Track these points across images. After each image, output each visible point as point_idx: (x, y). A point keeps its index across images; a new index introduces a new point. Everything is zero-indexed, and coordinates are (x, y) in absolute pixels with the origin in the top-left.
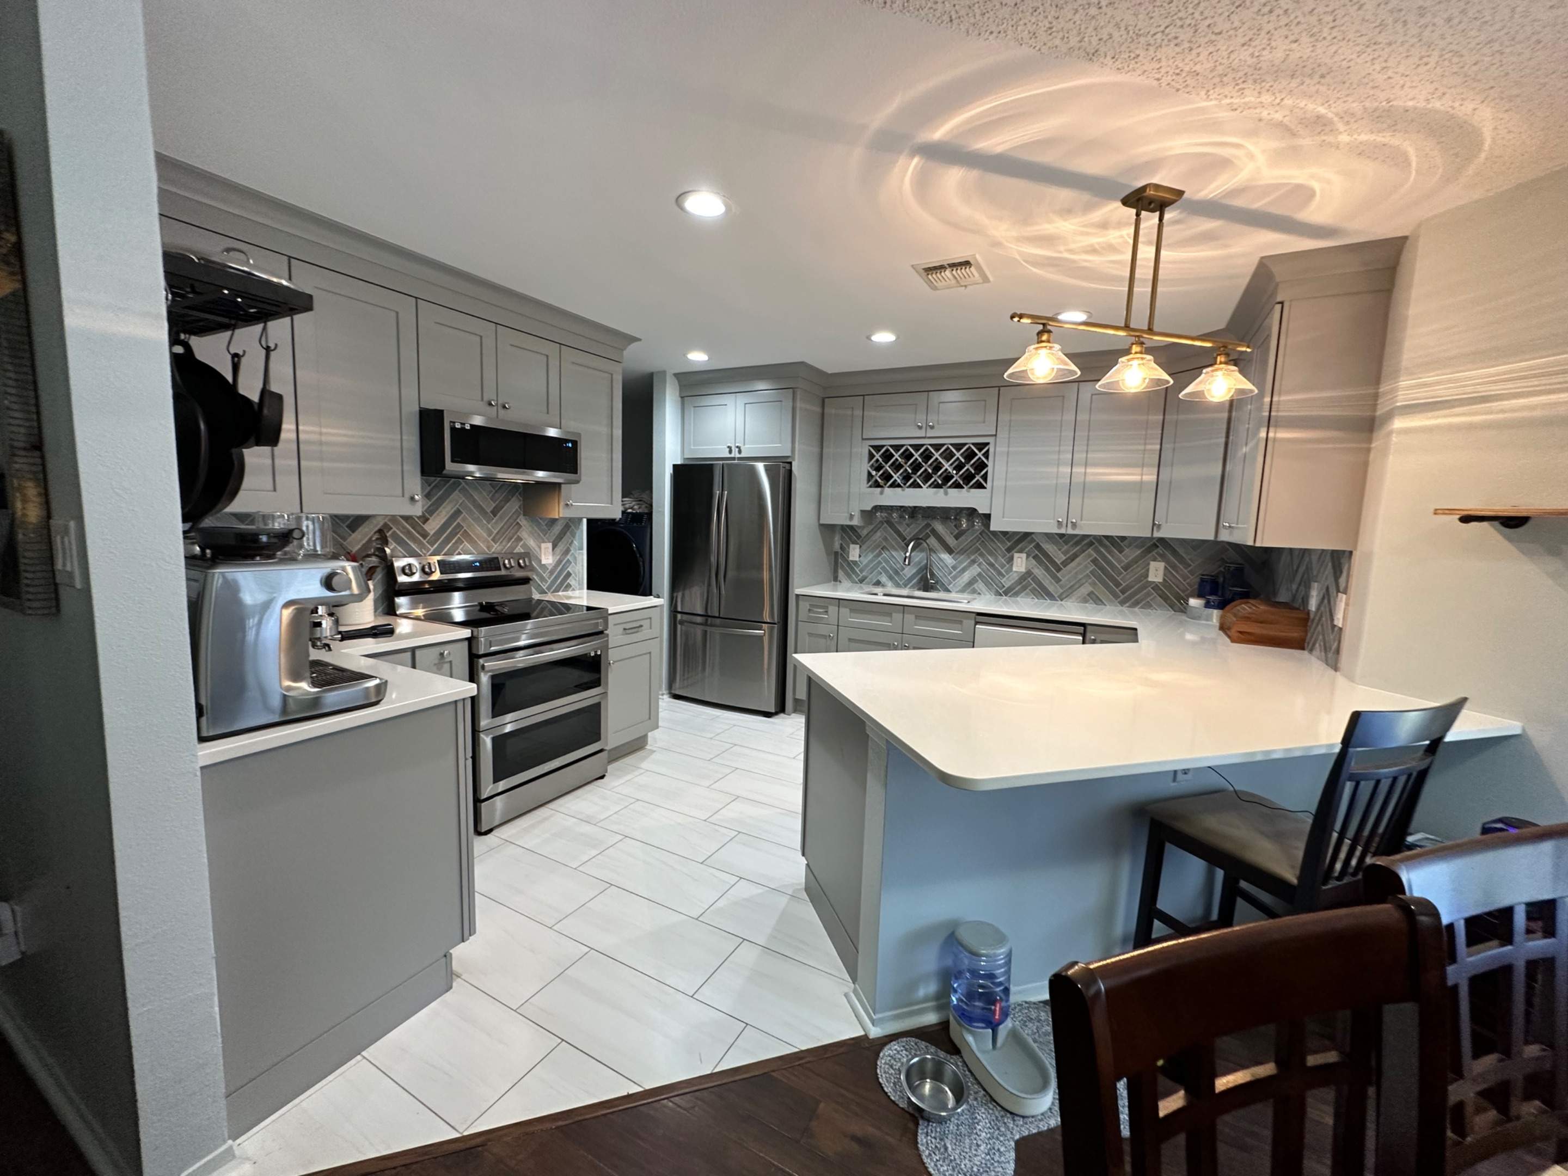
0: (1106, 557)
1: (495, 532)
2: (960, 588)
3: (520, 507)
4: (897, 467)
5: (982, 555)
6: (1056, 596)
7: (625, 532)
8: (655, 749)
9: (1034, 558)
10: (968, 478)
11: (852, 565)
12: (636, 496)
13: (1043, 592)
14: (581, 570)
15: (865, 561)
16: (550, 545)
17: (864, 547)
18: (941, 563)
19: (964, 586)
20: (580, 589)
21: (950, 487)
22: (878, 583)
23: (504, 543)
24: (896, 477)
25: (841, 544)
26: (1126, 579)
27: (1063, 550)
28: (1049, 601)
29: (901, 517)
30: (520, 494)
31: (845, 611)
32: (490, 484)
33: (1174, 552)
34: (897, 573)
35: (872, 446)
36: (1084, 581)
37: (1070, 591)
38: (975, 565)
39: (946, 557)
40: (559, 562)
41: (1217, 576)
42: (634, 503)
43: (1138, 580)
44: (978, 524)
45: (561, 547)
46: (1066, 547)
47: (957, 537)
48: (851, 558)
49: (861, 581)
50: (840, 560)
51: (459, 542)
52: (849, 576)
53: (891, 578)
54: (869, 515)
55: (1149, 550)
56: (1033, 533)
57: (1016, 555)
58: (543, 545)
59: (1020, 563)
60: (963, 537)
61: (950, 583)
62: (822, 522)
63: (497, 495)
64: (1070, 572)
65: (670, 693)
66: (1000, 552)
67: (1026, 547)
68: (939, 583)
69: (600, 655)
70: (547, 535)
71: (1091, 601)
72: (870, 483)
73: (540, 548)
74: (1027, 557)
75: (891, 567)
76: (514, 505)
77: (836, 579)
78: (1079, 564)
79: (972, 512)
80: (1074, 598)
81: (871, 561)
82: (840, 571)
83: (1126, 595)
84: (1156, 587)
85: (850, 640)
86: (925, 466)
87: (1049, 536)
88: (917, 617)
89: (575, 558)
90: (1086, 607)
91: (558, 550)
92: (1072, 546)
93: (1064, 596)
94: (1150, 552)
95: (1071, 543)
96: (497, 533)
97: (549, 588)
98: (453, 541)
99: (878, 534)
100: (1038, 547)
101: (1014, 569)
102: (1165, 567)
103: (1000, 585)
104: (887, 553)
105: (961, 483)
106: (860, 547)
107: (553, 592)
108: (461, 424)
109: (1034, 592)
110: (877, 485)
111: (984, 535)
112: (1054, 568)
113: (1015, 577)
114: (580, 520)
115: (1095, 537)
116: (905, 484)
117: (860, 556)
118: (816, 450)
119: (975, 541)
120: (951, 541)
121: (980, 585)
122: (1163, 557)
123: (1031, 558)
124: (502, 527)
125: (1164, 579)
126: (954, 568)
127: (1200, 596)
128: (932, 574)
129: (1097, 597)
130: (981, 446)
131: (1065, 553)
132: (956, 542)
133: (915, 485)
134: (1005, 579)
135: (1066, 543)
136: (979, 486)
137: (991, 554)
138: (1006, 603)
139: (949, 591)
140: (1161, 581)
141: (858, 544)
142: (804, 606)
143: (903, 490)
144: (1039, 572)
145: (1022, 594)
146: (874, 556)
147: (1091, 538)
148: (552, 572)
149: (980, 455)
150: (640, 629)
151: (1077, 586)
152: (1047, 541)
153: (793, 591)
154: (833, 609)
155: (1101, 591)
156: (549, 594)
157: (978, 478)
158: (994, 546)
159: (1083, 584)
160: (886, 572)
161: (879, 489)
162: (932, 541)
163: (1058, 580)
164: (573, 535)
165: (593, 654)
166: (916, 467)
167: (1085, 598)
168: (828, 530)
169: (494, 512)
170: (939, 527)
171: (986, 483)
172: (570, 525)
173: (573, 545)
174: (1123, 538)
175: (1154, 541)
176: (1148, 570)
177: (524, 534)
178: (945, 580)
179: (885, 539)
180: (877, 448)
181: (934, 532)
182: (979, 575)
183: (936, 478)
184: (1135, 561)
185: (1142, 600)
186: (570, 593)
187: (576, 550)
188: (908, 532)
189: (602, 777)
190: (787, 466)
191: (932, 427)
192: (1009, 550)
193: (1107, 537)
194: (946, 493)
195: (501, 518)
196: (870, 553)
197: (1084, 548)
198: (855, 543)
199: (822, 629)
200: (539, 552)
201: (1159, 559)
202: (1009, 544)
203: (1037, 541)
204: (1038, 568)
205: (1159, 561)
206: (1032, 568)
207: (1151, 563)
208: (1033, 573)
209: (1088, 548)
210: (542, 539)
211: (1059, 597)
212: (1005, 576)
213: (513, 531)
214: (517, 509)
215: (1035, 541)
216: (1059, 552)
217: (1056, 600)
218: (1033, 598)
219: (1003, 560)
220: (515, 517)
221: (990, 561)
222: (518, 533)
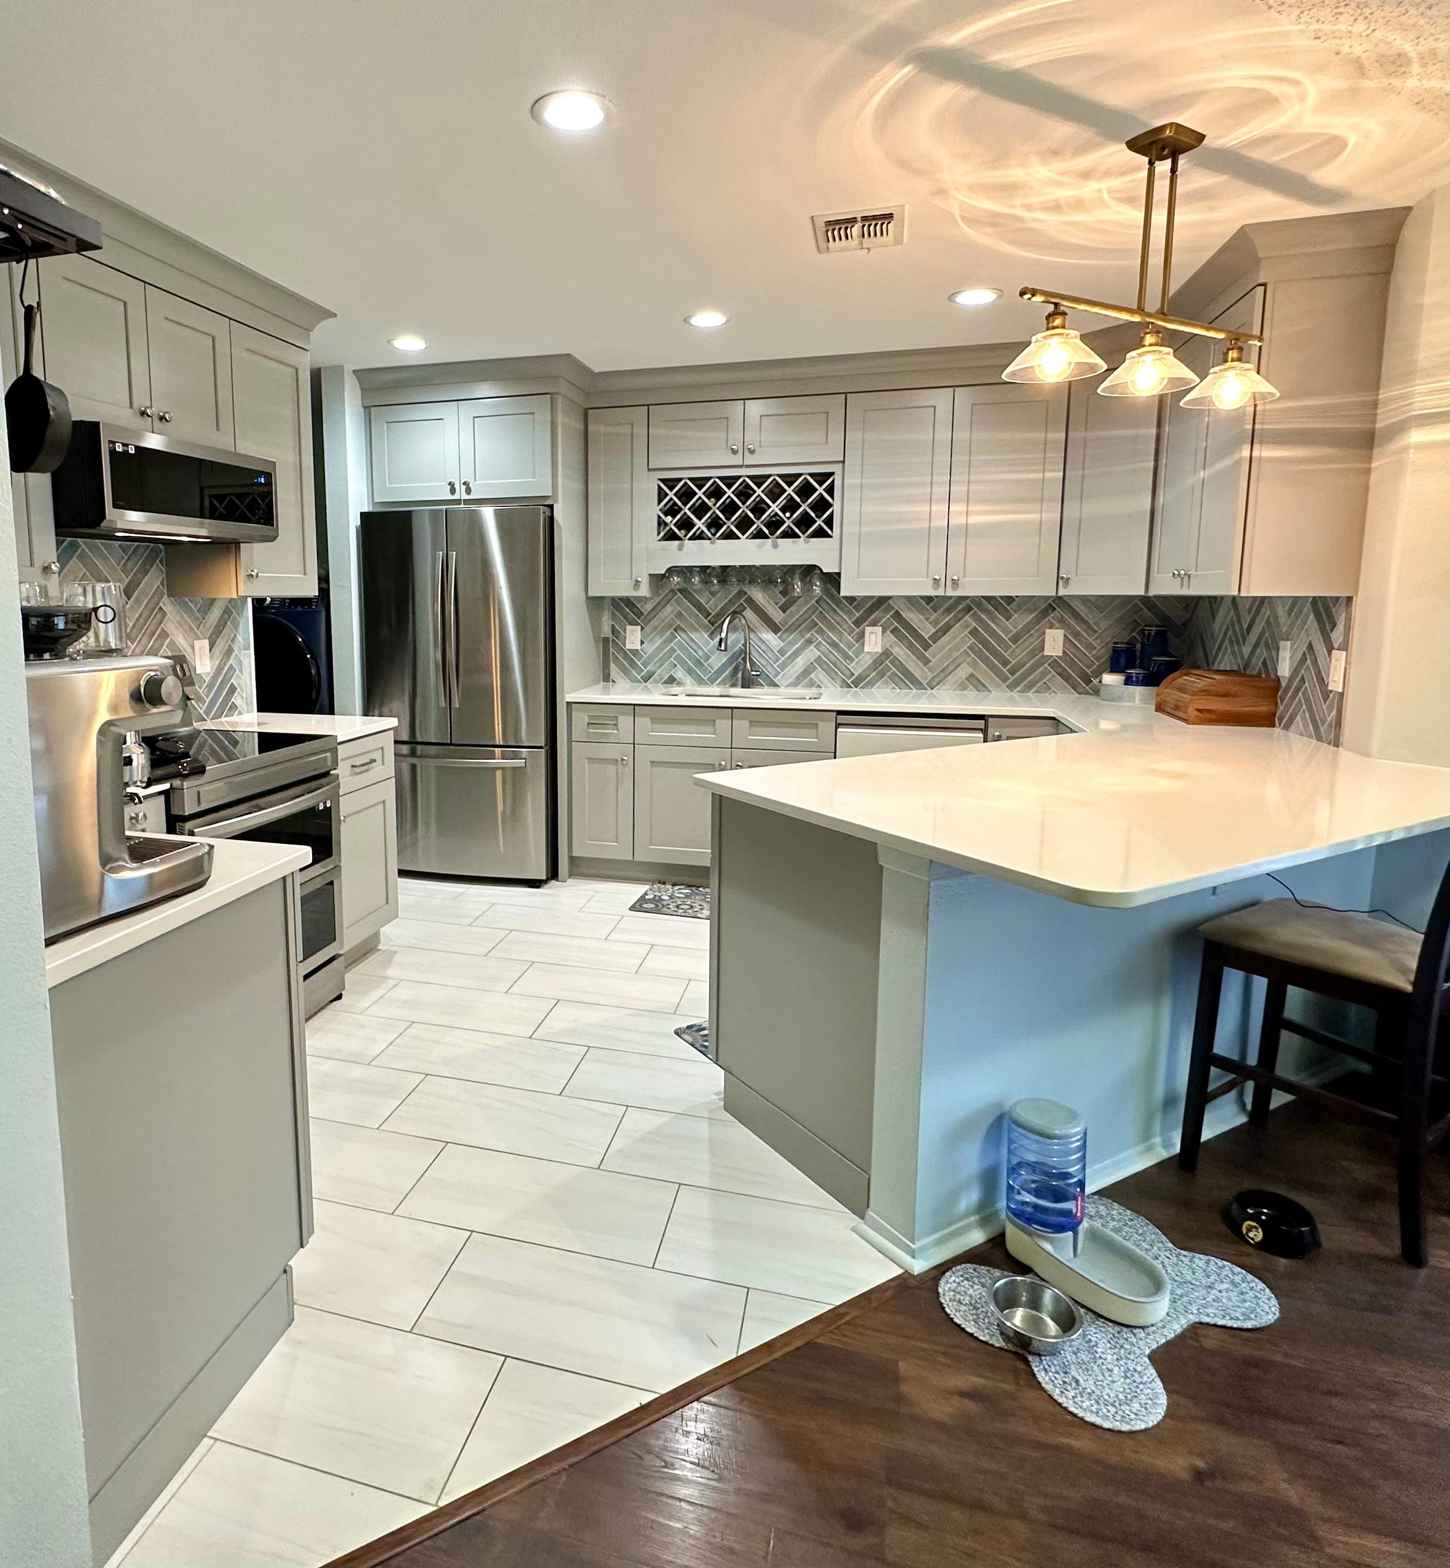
0: (988, 625)
2: (790, 681)
3: (163, 583)
4: (701, 510)
5: (821, 632)
6: (924, 682)
9: (891, 632)
10: (805, 522)
11: (630, 658)
13: (908, 680)
14: (248, 682)
15: (650, 648)
16: (206, 643)
17: (647, 629)
18: (763, 647)
19: (797, 677)
20: (248, 712)
21: (778, 537)
22: (671, 680)
23: (144, 642)
24: (700, 524)
25: (613, 625)
26: (1015, 655)
27: (932, 618)
28: (915, 691)
29: (706, 582)
30: (161, 562)
31: (643, 722)
32: (120, 546)
33: (1075, 614)
34: (698, 663)
35: (662, 480)
36: (961, 660)
37: (943, 675)
38: (812, 647)
39: (768, 636)
40: (219, 670)
41: (1131, 643)
43: (1032, 654)
44: (817, 590)
45: (221, 645)
46: (935, 615)
47: (784, 609)
48: (628, 646)
49: (646, 679)
50: (612, 650)
52: (626, 672)
53: (690, 671)
54: (657, 580)
55: (1044, 613)
56: (889, 598)
57: (868, 630)
58: (198, 644)
59: (875, 640)
60: (793, 608)
61: (778, 674)
62: (590, 594)
63: (130, 566)
64: (941, 650)
66: (845, 627)
67: (881, 618)
68: (763, 675)
69: (330, 807)
70: (201, 628)
71: (971, 687)
72: (662, 534)
73: (193, 647)
74: (883, 632)
75: (690, 656)
76: (154, 580)
77: (607, 678)
78: (955, 638)
79: (809, 571)
80: (947, 687)
81: (660, 649)
82: (612, 666)
83: (1015, 676)
84: (1054, 663)
85: (653, 763)
86: (743, 508)
87: (911, 601)
88: (752, 723)
89: (241, 663)
90: (965, 695)
91: (217, 650)
92: (943, 613)
93: (935, 683)
94: (1045, 617)
95: (942, 610)
96: (134, 626)
97: (207, 713)
99: (669, 608)
100: (897, 616)
101: (866, 650)
102: (1065, 635)
103: (848, 673)
104: (683, 635)
105: (797, 530)
106: (642, 629)
107: (214, 717)
109: (893, 678)
110: (671, 536)
111: (822, 604)
112: (921, 645)
113: (867, 661)
114: (244, 602)
115: (973, 599)
116: (714, 535)
117: (642, 643)
118: (579, 486)
119: (810, 612)
120: (776, 615)
121: (819, 675)
122: (1062, 622)
123: (888, 632)
124: (140, 616)
125: (1064, 652)
126: (782, 652)
127: (1114, 670)
128: (752, 663)
129: (980, 681)
130: (822, 478)
131: (934, 623)
132: (782, 615)
133: (730, 536)
134: (854, 663)
135: (935, 610)
136: (820, 533)
137: (832, 628)
138: (856, 696)
139: (776, 685)
140: (1061, 654)
141: (639, 624)
142: (580, 718)
143: (713, 543)
144: (900, 652)
145: (879, 683)
146: (664, 642)
147: (968, 601)
148: (210, 687)
149: (821, 490)
150: (372, 765)
151: (952, 668)
152: (910, 608)
153: (563, 697)
154: (625, 721)
155: (983, 672)
156: (211, 719)
157: (819, 522)
158: (838, 619)
159: (961, 664)
160: (683, 663)
161: (677, 543)
162: (749, 613)
163: (926, 662)
164: (236, 626)
165: (321, 808)
166: (730, 509)
167: (963, 683)
168: (595, 603)
170: (758, 595)
171: (831, 529)
172: (232, 608)
173: (236, 642)
174: (1010, 599)
175: (1050, 601)
176: (1043, 641)
177: (170, 626)
178: (769, 669)
179: (680, 615)
180: (671, 483)
181: (750, 601)
182: (819, 660)
183: (758, 524)
184: (1027, 629)
185: (1037, 682)
186: (235, 718)
187: (240, 650)
188: (713, 604)
189: (339, 997)
190: (547, 510)
191: (752, 452)
192: (858, 623)
193: (988, 599)
194: (775, 546)
195: (138, 601)
196: (658, 637)
197: (960, 615)
198: (633, 623)
199: (611, 751)
200: (193, 657)
201: (1057, 625)
202: (858, 615)
203: (896, 608)
204: (899, 646)
205: (1057, 628)
206: (891, 646)
207: (1048, 631)
208: (892, 654)
209: (965, 615)
210: (196, 633)
211: (928, 684)
212: (854, 660)
213: (155, 621)
214: (158, 586)
215: (893, 608)
216: (927, 622)
217: (925, 689)
218: (893, 688)
219: (850, 638)
220: (156, 599)
221: (832, 640)
222: (162, 625)
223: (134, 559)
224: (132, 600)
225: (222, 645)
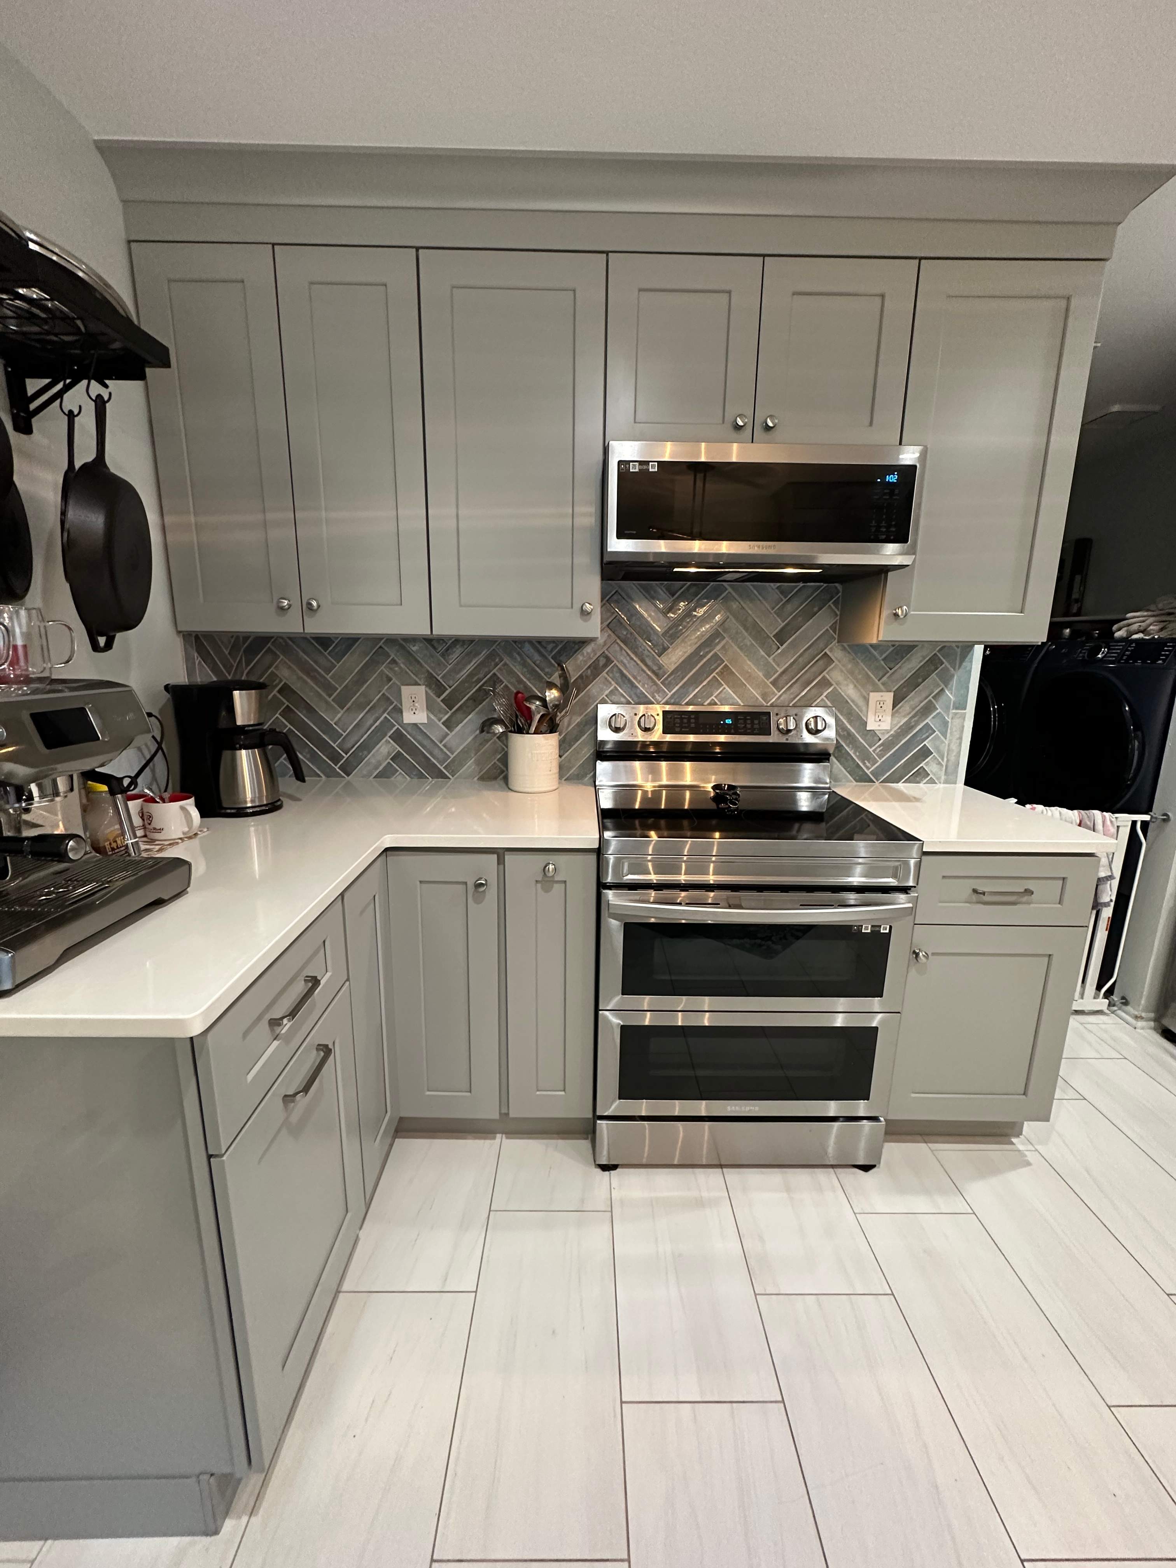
1: (780, 670)
3: (833, 628)
7: (1114, 679)
8: (1031, 1157)
12: (1160, 606)
14: (954, 747)
16: (888, 697)
20: (946, 782)
23: (795, 689)
30: (835, 603)
40: (907, 728)
42: (1151, 620)
45: (914, 700)
51: (715, 683)
58: (874, 697)
63: (789, 607)
65: (1157, 1020)
70: (885, 678)
73: (867, 700)
76: (822, 623)
89: (946, 724)
91: (906, 706)
96: (784, 671)
97: (877, 774)
98: (704, 683)
107: (882, 782)
108: (641, 463)
114: (968, 647)
124: (797, 662)
148: (887, 745)
150: (1025, 899)
156: (877, 783)
164: (946, 680)
169: (781, 637)
173: (943, 699)
177: (835, 675)
186: (920, 786)
187: (947, 709)
189: (866, 1168)
195: (793, 645)
200: (864, 708)
210: (874, 684)
213: (814, 669)
214: (827, 630)
220: (821, 645)
222: (824, 673)
223: (796, 602)
224: (784, 646)
225: (917, 700)
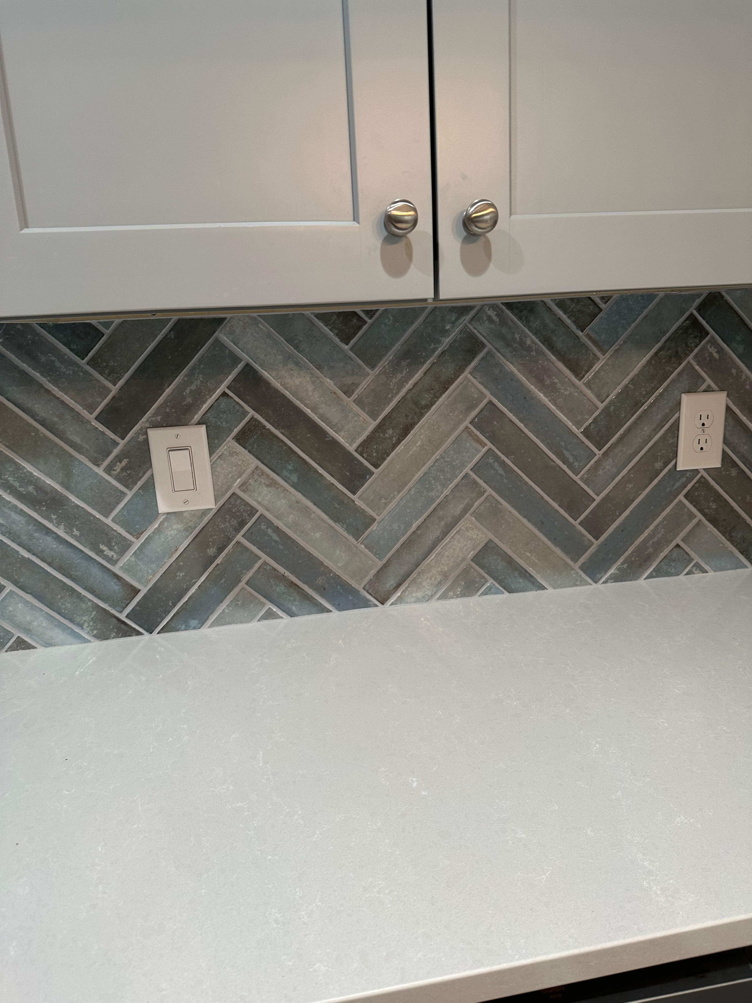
9: (241, 439)
26: (602, 477)
36: (456, 509)
37: (409, 556)
43: (646, 470)
46: (372, 374)
55: (675, 349)
57: (158, 438)
59: (186, 472)
67: (198, 396)
71: (491, 582)
74: (212, 443)
78: (434, 443)
84: (701, 489)
92: (396, 366)
93: (391, 583)
94: (678, 358)
95: (391, 351)
100: (251, 383)
101: (163, 508)
102: (728, 409)
103: (114, 587)
112: (336, 472)
113: (170, 542)
122: (721, 370)
123: (227, 442)
125: (725, 456)
129: (510, 561)
131: (373, 399)
134: (128, 554)
140: (717, 464)
144: (276, 501)
151: (434, 533)
152: (288, 358)
159: (456, 520)
163: (358, 522)
167: (466, 571)
175: (693, 308)
176: (676, 426)
184: (631, 399)
185: (659, 546)
197: (448, 371)
201: (709, 381)
202: (114, 389)
203: (246, 358)
204: (273, 484)
205: (708, 390)
206: (244, 486)
207: (685, 398)
208: (253, 511)
209: (461, 370)
211: (371, 588)
212: (125, 546)
215: (236, 360)
216: (349, 401)
217: (366, 604)
218: (270, 615)
219: (100, 471)
221: (35, 482)
